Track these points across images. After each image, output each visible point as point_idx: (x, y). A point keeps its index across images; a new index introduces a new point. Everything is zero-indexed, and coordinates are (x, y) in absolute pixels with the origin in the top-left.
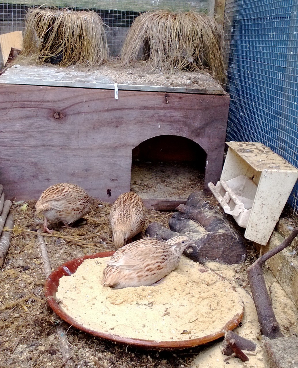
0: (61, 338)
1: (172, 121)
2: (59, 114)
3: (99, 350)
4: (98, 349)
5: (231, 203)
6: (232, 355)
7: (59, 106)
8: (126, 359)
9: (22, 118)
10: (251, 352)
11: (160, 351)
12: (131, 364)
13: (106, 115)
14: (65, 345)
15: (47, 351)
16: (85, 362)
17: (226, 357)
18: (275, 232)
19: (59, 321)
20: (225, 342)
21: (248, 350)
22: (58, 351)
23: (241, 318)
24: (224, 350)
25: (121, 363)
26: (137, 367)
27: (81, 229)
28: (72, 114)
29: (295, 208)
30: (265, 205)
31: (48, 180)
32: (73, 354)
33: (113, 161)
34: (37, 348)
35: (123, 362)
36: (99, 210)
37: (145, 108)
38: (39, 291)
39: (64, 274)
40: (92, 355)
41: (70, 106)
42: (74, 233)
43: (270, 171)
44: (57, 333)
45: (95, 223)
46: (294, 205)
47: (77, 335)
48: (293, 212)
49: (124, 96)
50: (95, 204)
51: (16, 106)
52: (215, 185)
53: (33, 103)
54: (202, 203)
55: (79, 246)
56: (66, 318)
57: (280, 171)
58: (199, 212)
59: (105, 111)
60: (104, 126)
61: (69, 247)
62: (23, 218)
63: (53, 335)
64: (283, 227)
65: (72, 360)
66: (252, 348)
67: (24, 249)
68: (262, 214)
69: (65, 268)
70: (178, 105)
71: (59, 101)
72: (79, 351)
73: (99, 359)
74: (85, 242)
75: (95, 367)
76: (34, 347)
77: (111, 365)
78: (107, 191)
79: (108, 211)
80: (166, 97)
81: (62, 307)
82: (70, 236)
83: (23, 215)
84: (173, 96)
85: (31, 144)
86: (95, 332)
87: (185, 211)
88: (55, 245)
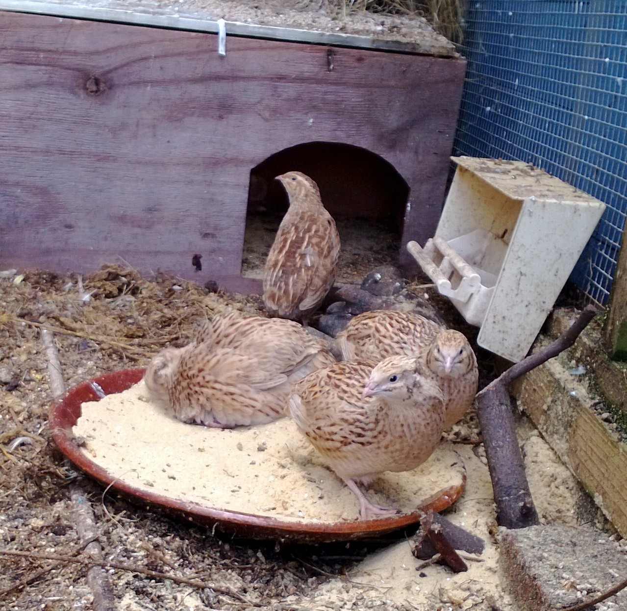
0: (78, 506)
1: (337, 110)
2: (97, 82)
3: (155, 532)
4: (154, 529)
5: (455, 276)
6: (434, 557)
7: (101, 64)
8: (212, 552)
9: (17, 88)
10: (473, 556)
11: (283, 540)
12: (223, 562)
13: (197, 91)
14: (85, 518)
15: (47, 527)
16: (126, 550)
17: (421, 562)
18: (541, 337)
19: (74, 474)
20: (421, 532)
21: (470, 552)
22: (71, 528)
23: (458, 493)
24: (416, 546)
25: (200, 558)
26: (233, 569)
27: (134, 328)
28: (124, 85)
29: (589, 287)
30: (525, 275)
31: (69, 227)
32: (100, 532)
33: (208, 192)
34: (27, 523)
35: (204, 558)
36: (174, 296)
37: (281, 78)
38: (38, 426)
39: (91, 395)
40: (140, 540)
41: (122, 66)
42: (118, 333)
43: (542, 200)
44: (70, 499)
45: (164, 319)
46: (587, 281)
47: (113, 504)
48: (584, 294)
49: (239, 50)
50: (167, 282)
51: (6, 60)
52: (423, 246)
53: (42, 55)
54: (391, 288)
55: (127, 357)
56: (89, 467)
57: (563, 202)
58: (385, 302)
59: (196, 81)
60: (192, 114)
61: (106, 358)
62: (13, 301)
63: (62, 502)
64: (559, 322)
65: (98, 544)
66: (476, 547)
67: (11, 354)
68: (517, 295)
69: (95, 385)
70: (353, 76)
71: (98, 53)
72: (114, 531)
73: (154, 547)
74: (140, 350)
75: (146, 561)
76: (22, 521)
77: (179, 560)
78: (192, 258)
79: (193, 297)
80: (328, 55)
81: (84, 451)
82: (109, 338)
83: (14, 295)
84: (344, 54)
85: (35, 146)
86: (150, 495)
87: (355, 298)
88: (77, 351)
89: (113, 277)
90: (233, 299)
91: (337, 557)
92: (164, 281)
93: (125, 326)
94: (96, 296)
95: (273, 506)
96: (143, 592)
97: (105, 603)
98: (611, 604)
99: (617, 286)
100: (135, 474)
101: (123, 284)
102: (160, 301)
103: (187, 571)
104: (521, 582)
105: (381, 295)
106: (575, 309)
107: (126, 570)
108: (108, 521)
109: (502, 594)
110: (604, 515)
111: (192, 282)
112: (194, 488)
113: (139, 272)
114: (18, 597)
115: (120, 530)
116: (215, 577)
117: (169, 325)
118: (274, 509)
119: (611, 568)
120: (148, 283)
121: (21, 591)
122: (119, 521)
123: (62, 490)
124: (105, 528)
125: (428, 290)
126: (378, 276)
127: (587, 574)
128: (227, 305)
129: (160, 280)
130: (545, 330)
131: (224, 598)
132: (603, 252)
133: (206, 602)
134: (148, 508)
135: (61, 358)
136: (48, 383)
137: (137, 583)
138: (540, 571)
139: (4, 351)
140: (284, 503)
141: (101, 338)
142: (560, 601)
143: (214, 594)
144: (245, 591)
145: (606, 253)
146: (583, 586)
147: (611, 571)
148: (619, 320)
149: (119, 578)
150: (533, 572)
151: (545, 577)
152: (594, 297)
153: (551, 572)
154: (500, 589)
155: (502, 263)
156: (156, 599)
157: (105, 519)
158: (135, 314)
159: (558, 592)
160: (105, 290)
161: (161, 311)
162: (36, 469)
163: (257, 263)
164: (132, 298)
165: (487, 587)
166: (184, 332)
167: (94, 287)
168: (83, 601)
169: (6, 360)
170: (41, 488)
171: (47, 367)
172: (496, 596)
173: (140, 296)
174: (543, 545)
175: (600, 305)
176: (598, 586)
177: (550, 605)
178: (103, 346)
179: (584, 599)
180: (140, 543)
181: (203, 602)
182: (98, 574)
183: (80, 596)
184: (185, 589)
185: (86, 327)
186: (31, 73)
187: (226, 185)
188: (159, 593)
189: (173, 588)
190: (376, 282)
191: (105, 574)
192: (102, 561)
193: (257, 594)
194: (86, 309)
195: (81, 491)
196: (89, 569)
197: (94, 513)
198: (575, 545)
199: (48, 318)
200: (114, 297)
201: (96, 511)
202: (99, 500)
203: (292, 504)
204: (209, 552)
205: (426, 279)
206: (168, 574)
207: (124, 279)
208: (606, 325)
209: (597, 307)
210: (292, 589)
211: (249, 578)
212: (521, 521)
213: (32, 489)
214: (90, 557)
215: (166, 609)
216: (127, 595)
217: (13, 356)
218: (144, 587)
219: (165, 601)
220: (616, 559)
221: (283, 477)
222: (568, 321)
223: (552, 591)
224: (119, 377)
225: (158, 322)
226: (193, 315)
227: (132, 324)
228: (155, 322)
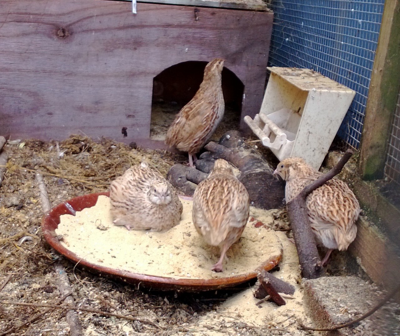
0: (60, 275)
1: (201, 43)
2: (64, 31)
3: (105, 289)
4: (104, 287)
5: (272, 135)
6: (266, 297)
7: (66, 20)
8: (138, 300)
9: (18, 36)
10: (288, 296)
11: (179, 291)
12: (144, 305)
13: (122, 34)
14: (64, 283)
15: (42, 288)
16: (88, 300)
17: (259, 300)
18: (322, 168)
19: (57, 257)
20: (258, 283)
21: (286, 293)
22: (56, 288)
23: (279, 260)
24: (256, 292)
25: (131, 303)
26: (151, 309)
27: (89, 171)
28: (79, 32)
29: (348, 139)
30: (312, 133)
31: (50, 114)
32: (73, 290)
33: (130, 92)
34: (30, 286)
35: (134, 303)
36: (112, 152)
37: (169, 25)
38: (36, 230)
39: (66, 211)
40: (97, 294)
41: (78, 21)
42: (80, 174)
43: (319, 90)
44: (55, 271)
45: (106, 165)
46: (347, 136)
47: (80, 274)
48: (345, 143)
49: (144, 10)
50: (108, 144)
51: (11, 20)
52: (253, 118)
53: (31, 17)
54: (236, 143)
55: (86, 188)
56: (66, 253)
57: (331, 91)
58: (233, 151)
59: (120, 28)
60: (119, 47)
61: (74, 189)
62: (19, 158)
63: (50, 273)
64: (332, 159)
65: (72, 297)
66: (290, 291)
67: (19, 188)
68: (307, 144)
69: (67, 205)
70: (210, 23)
71: (63, 14)
72: (81, 289)
73: (105, 298)
74: (93, 183)
75: (100, 306)
76: (27, 285)
77: (119, 305)
78: (121, 129)
79: (123, 152)
80: (195, 12)
81: (62, 243)
82: (75, 177)
83: (20, 154)
84: (204, 11)
85: (29, 68)
86: (101, 268)
87: (215, 149)
88: (57, 186)
89: (77, 142)
90: (146, 152)
91: (211, 299)
92: (106, 143)
93: (84, 170)
94: (67, 153)
95: (173, 271)
96: (99, 324)
97: (77, 332)
98: (368, 321)
99: (364, 138)
100: (92, 256)
101: (83, 146)
102: (104, 155)
103: (124, 311)
104: (316, 310)
105: (230, 147)
106: (341, 152)
107: (88, 311)
108: (77, 283)
109: (306, 317)
110: (363, 269)
111: (122, 143)
112: (127, 263)
113: (91, 138)
114: (26, 330)
115: (84, 288)
116: (140, 313)
117: (109, 169)
118: (173, 273)
119: (367, 300)
120: (97, 145)
121: (28, 326)
122: (84, 283)
123: (50, 266)
124: (76, 288)
125: (257, 144)
126: (228, 136)
127: (354, 304)
128: (143, 156)
129: (104, 143)
130: (325, 164)
131: (146, 326)
132: (355, 119)
133: (136, 329)
134: (100, 275)
135: (48, 189)
136: (40, 204)
137: (95, 319)
138: (327, 303)
139: (15, 187)
140: (179, 269)
141: (70, 177)
142: (339, 320)
143: (141, 324)
144: (158, 321)
145: (357, 119)
146: (352, 311)
147: (367, 302)
148: (366, 157)
149: (85, 317)
150: (323, 304)
151: (330, 307)
152: (351, 144)
153: (333, 304)
154: (304, 314)
155: (298, 127)
156: (106, 328)
157: (75, 283)
158: (90, 163)
159: (338, 315)
160: (72, 149)
161: (105, 160)
162: (35, 255)
163: (159, 131)
164: (88, 154)
165: (297, 314)
166: (118, 172)
167: (66, 148)
168: (64, 331)
169: (15, 192)
170: (38, 266)
171: (40, 195)
172: (303, 319)
173: (92, 152)
174: (328, 288)
175: (355, 149)
176: (361, 311)
177: (333, 323)
178: (72, 182)
179: (353, 318)
180: (96, 296)
181: (134, 329)
182: (72, 315)
183: (62, 328)
184: (123, 321)
185: (62, 171)
186: (25, 27)
187: (139, 87)
188: (108, 325)
189: (116, 321)
190: (227, 140)
191: (76, 315)
192: (74, 307)
193: (165, 323)
194: (61, 160)
195: (61, 267)
196: (67, 312)
197: (69, 279)
198: (346, 287)
199: (40, 167)
200: (77, 153)
201: (70, 278)
202: (72, 272)
203: (183, 269)
204: (136, 300)
205: (255, 137)
206: (113, 313)
207: (82, 143)
208: (358, 160)
209: (353, 150)
210: (185, 319)
211: (160, 313)
212: (315, 275)
213: (33, 267)
214: (67, 305)
215: (113, 334)
216: (90, 326)
217: (20, 190)
218: (99, 321)
219: (112, 329)
220: (370, 294)
221: (178, 254)
222: (337, 158)
223: (335, 314)
224: (82, 199)
225: (103, 167)
226: (123, 162)
227: (88, 168)
228: (102, 167)
